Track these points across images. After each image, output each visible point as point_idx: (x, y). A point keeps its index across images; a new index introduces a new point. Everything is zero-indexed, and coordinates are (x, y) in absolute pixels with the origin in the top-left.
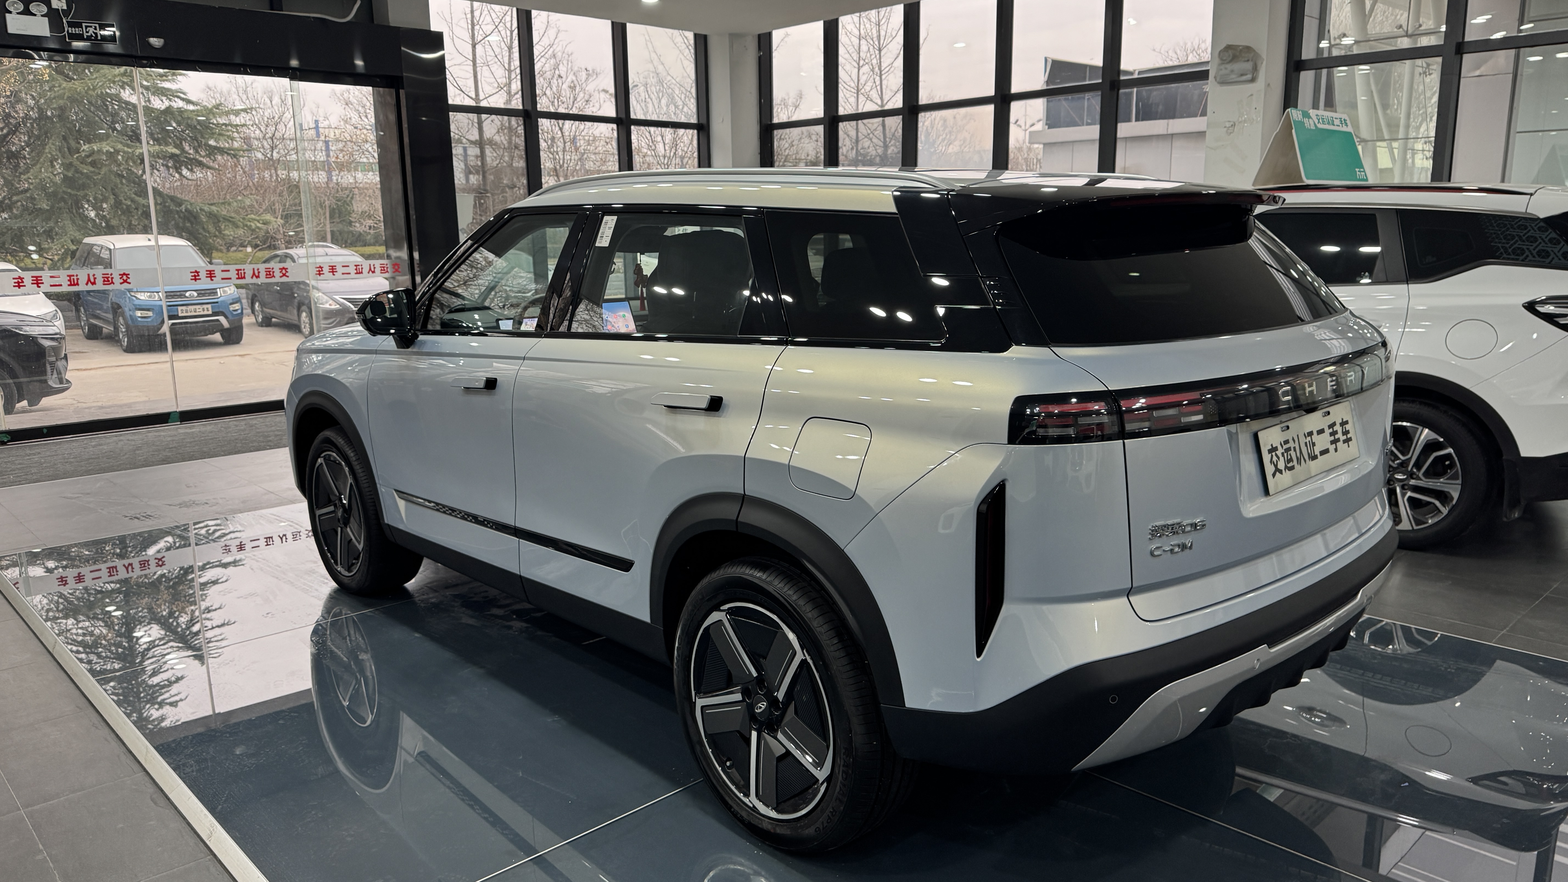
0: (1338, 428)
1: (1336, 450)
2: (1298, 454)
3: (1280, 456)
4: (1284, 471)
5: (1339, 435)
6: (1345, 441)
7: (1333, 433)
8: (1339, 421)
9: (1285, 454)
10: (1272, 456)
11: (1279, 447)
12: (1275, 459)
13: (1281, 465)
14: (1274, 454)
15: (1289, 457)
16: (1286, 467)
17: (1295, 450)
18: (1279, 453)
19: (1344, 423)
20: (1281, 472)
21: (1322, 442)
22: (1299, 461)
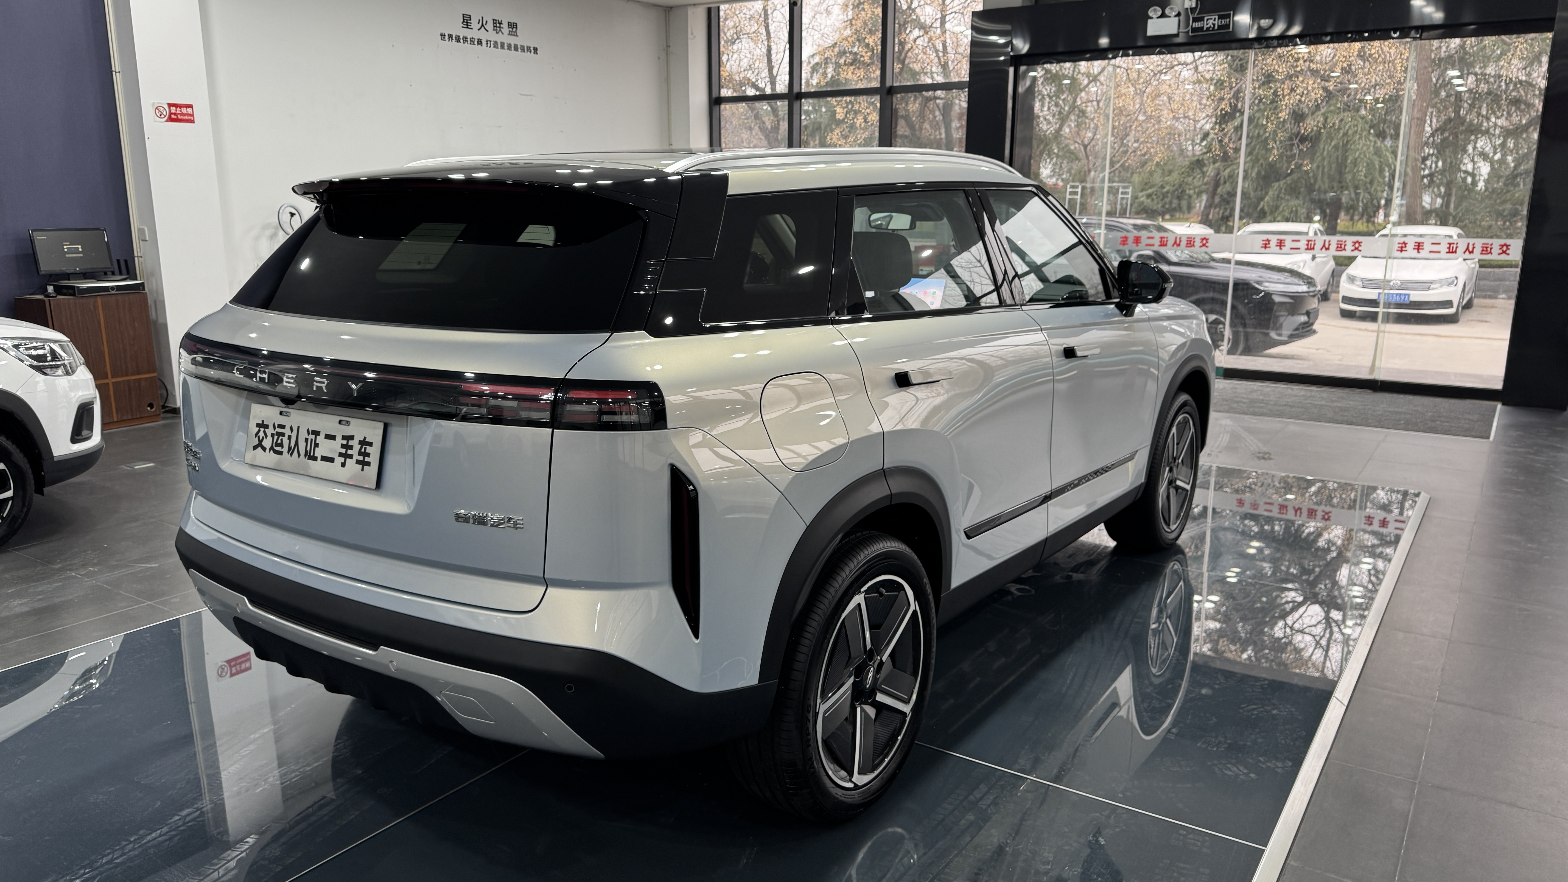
0: (355, 443)
1: (343, 465)
2: (293, 445)
3: (269, 435)
4: (268, 450)
5: (354, 452)
6: (358, 462)
7: (347, 447)
8: (358, 437)
9: (276, 437)
10: (259, 431)
11: (271, 427)
12: (261, 434)
13: (267, 443)
14: (262, 430)
15: (279, 441)
16: (271, 448)
17: (290, 438)
18: (270, 431)
19: (364, 443)
20: (264, 449)
21: (325, 448)
22: (290, 451)
